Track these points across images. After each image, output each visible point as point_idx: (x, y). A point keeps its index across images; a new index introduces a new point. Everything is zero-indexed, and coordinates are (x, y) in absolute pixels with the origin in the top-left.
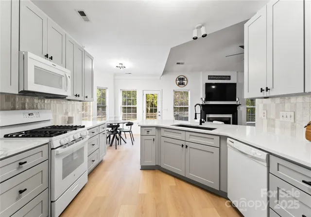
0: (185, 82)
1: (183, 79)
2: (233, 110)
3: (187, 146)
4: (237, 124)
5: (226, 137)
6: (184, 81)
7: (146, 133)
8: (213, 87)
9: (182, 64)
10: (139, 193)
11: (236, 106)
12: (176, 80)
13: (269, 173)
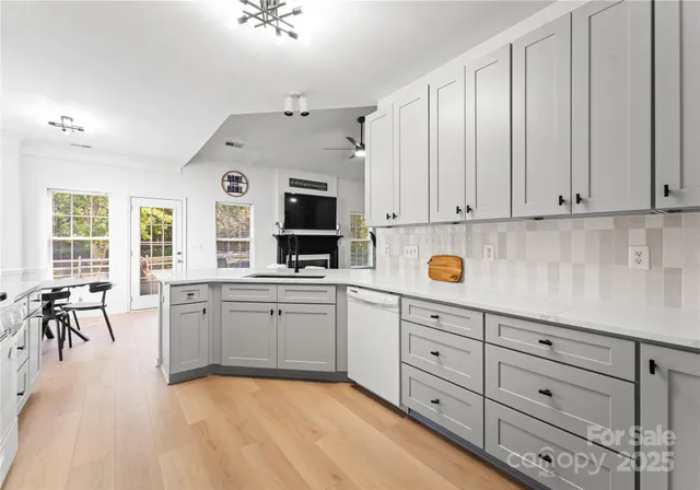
0: (243, 186)
1: (238, 179)
2: (330, 245)
3: (280, 312)
4: (337, 267)
5: (345, 286)
6: (240, 185)
7: (184, 298)
8: (293, 200)
9: (239, 146)
10: (189, 422)
11: (336, 238)
12: (223, 180)
13: (401, 319)
